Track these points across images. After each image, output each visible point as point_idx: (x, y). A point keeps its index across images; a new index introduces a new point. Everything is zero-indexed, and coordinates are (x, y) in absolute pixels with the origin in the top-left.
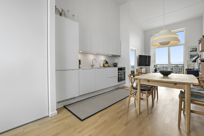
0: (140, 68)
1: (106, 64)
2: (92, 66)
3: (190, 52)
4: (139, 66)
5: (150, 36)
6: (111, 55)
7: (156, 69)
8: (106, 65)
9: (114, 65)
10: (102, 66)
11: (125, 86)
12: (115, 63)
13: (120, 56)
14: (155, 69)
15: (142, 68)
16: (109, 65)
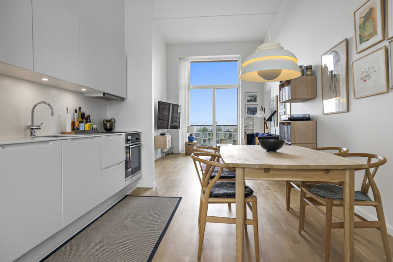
0: (161, 135)
1: (80, 122)
2: (32, 130)
3: (248, 101)
4: (158, 129)
5: (180, 59)
6: (99, 92)
7: (191, 135)
8: (82, 127)
9: (105, 125)
10: (69, 129)
11: (138, 186)
12: (107, 121)
13: (123, 99)
14: (188, 135)
15: (164, 134)
16: (95, 126)
